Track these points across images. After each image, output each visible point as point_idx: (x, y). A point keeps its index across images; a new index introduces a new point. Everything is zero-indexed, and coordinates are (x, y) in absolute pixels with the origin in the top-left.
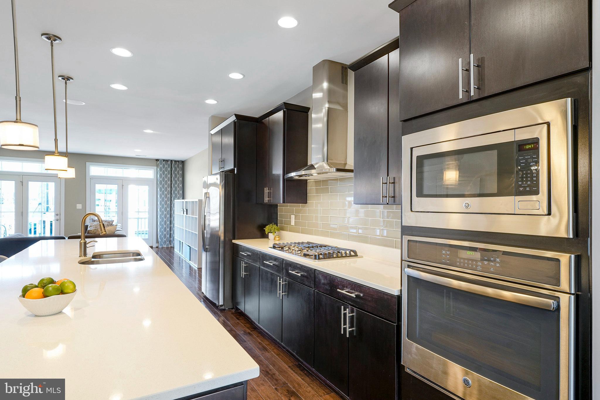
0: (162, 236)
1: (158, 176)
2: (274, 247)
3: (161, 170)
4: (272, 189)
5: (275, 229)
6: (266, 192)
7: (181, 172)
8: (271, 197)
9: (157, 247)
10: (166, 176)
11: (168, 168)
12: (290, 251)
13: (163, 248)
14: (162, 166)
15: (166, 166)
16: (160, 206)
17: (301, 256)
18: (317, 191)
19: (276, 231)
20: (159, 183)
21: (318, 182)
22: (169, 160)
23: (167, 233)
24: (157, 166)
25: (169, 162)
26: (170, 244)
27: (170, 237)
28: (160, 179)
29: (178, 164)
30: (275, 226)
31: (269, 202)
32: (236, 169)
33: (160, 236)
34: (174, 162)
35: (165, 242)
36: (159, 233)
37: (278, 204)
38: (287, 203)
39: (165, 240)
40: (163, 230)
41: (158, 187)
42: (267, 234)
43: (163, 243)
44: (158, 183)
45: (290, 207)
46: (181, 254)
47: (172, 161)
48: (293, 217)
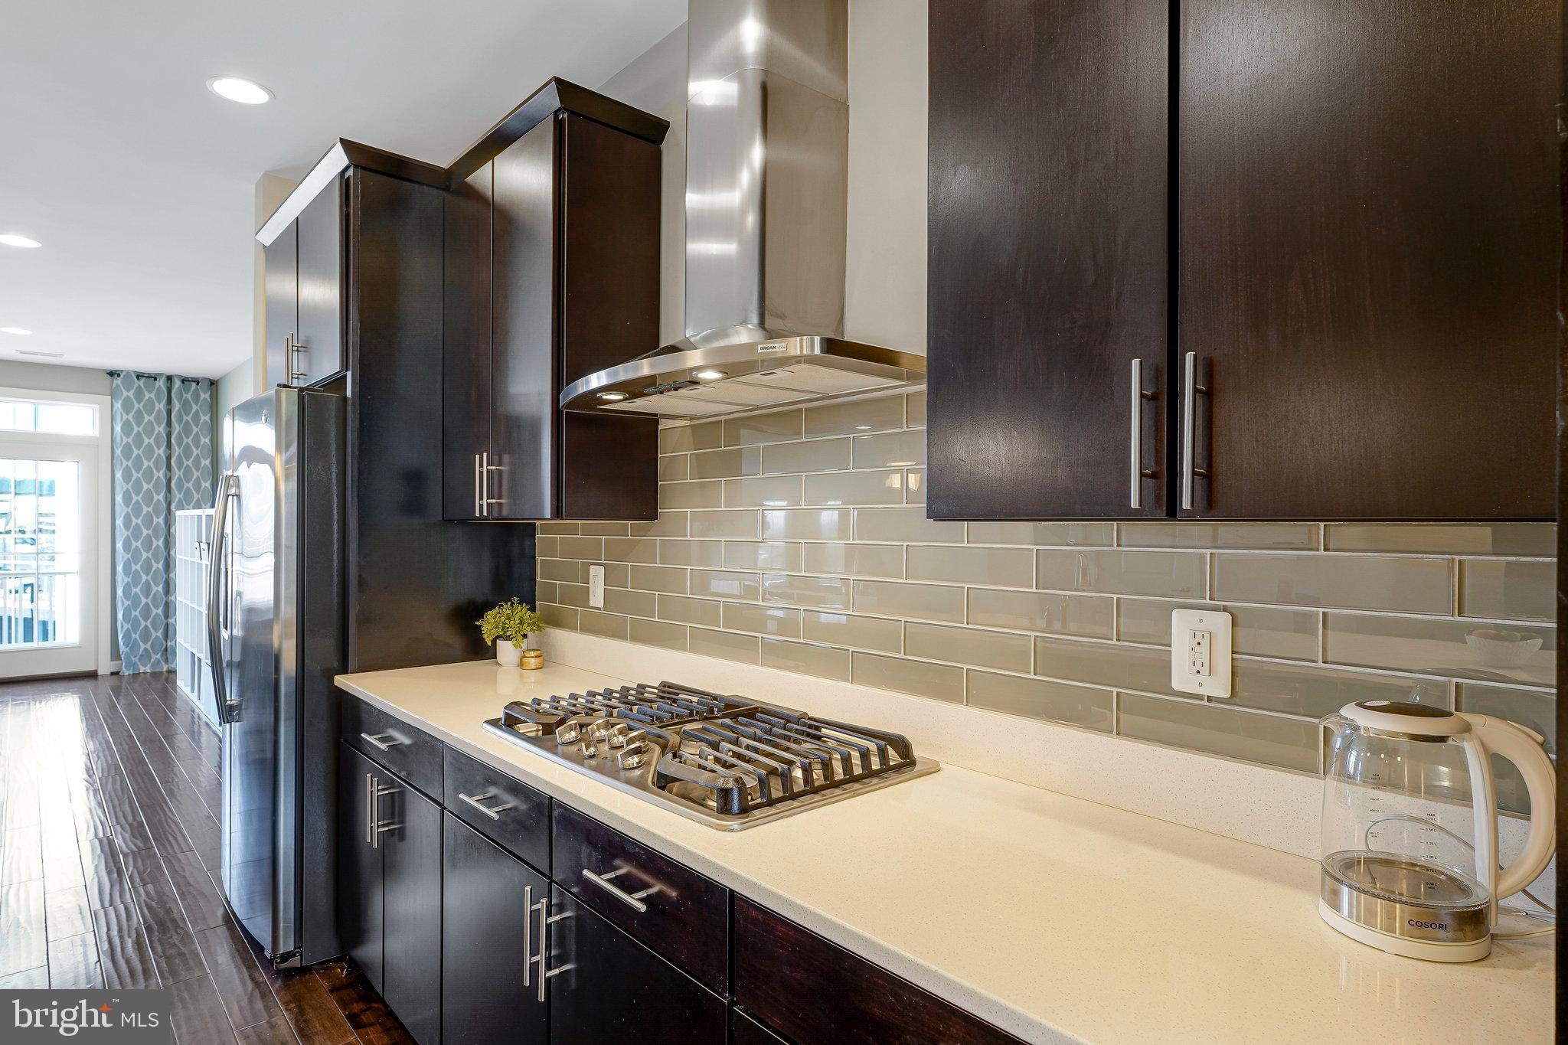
0: (136, 636)
1: (118, 429)
2: (509, 723)
3: (127, 406)
4: (506, 458)
5: (521, 623)
6: (481, 473)
7: (205, 418)
8: (505, 492)
9: (112, 674)
10: (149, 430)
11: (157, 404)
12: (586, 753)
13: (136, 676)
14: (131, 394)
15: (147, 395)
16: (126, 533)
17: (640, 784)
18: (705, 468)
19: (529, 629)
20: (122, 451)
21: (705, 430)
22: (160, 375)
23: (153, 623)
24: (114, 394)
25: (161, 383)
26: (167, 661)
27: (166, 636)
28: (125, 440)
29: (196, 389)
30: (522, 611)
31: (495, 514)
32: (349, 374)
33: (127, 635)
34: (177, 383)
35: (147, 655)
36: (122, 627)
37: (538, 523)
38: (570, 516)
39: (146, 650)
40: (136, 613)
41: (118, 466)
42: (489, 644)
43: (139, 659)
44: (118, 452)
45: (582, 531)
46: (194, 697)
47: (170, 378)
48: (597, 573)
